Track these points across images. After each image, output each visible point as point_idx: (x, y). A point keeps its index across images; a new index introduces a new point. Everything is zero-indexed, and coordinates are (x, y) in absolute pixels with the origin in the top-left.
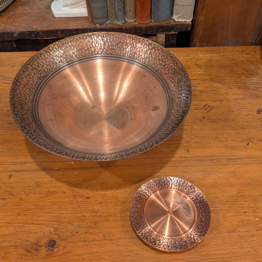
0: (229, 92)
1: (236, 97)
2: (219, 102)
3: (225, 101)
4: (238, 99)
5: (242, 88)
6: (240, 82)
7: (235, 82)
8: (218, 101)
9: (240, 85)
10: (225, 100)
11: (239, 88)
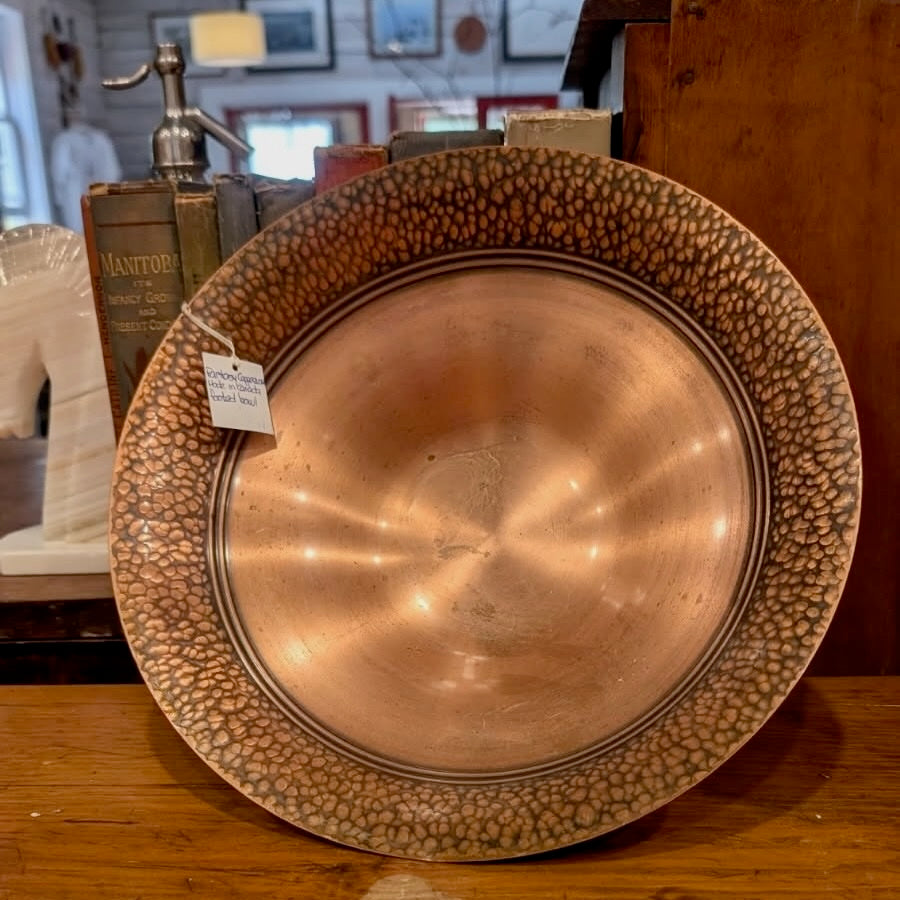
0: (801, 838)
1: (850, 856)
2: (745, 878)
3: (784, 877)
4: (863, 866)
5: (878, 822)
6: (863, 797)
7: (834, 797)
8: (741, 872)
9: (863, 808)
10: (786, 871)
11: (859, 819)
